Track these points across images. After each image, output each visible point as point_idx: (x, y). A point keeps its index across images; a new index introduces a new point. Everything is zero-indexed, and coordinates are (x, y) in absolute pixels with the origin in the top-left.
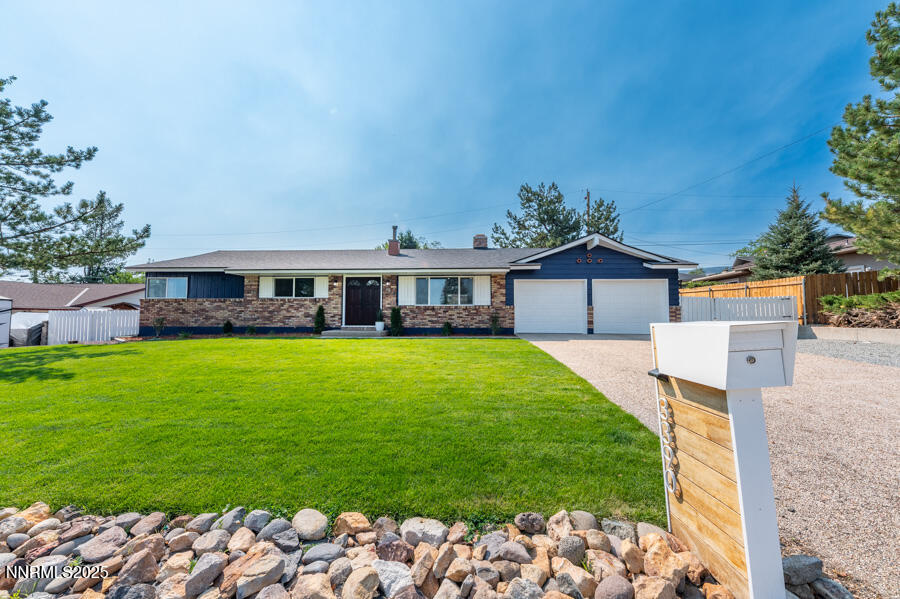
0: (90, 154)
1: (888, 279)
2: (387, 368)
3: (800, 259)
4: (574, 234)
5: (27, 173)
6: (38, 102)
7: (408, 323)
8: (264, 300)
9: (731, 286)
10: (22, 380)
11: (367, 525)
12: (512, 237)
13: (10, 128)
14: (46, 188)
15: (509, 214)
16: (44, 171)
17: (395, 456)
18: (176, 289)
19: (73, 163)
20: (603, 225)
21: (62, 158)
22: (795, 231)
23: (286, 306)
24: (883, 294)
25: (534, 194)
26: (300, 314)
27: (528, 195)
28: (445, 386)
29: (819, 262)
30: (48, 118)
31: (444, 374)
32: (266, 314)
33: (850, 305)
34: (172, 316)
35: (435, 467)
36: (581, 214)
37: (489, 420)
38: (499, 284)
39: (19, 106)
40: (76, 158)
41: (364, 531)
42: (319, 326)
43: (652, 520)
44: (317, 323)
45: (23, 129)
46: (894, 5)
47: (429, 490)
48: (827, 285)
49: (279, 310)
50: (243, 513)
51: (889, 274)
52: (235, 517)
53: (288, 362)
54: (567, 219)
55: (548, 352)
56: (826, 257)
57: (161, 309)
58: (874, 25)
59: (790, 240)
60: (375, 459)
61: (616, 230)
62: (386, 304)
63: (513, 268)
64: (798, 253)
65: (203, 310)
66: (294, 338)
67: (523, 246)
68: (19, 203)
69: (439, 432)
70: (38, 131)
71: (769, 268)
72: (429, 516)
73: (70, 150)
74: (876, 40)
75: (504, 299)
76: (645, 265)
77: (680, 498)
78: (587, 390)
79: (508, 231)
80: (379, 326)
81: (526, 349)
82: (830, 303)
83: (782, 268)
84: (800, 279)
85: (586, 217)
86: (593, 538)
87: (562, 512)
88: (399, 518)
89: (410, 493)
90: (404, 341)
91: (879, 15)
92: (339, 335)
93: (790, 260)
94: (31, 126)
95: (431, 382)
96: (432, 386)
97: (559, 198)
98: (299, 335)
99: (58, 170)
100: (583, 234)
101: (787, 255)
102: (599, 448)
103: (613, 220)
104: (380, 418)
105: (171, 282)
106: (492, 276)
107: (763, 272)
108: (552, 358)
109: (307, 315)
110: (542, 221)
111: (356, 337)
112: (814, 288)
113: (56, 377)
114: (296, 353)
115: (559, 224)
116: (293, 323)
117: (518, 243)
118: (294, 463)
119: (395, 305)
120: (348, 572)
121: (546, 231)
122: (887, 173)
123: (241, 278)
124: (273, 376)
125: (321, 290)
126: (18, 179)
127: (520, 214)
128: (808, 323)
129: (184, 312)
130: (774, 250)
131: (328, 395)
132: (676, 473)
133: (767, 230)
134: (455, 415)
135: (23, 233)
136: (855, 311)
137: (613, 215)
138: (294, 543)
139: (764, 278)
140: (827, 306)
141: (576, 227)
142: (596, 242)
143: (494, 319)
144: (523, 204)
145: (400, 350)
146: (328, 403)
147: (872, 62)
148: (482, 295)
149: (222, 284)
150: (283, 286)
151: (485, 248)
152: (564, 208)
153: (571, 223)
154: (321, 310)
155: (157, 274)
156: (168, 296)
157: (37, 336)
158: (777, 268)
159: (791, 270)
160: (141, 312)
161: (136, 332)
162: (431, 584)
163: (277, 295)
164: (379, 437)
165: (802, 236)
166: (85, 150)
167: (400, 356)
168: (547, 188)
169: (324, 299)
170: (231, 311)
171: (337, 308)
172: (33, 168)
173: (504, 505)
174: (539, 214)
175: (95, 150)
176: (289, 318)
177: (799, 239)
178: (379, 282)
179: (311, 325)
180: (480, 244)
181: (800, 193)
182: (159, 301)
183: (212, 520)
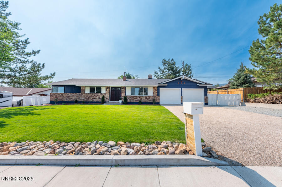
0: (38, 52)
1: (266, 89)
2: (124, 113)
3: (243, 83)
4: (179, 74)
5: (21, 57)
6: (26, 38)
7: (129, 101)
8: (87, 94)
9: (223, 91)
10: (27, 115)
11: (124, 144)
12: (160, 75)
13: (19, 46)
14: (26, 62)
15: (159, 68)
16: (25, 57)
17: (129, 132)
18: (61, 90)
19: (34, 54)
20: (187, 72)
21: (31, 53)
22: (241, 75)
23: (93, 96)
24: (264, 94)
25: (167, 62)
26: (97, 98)
27: (165, 62)
28: (140, 117)
29: (248, 84)
30: (29, 43)
31: (139, 114)
32: (87, 98)
33: (255, 97)
34: (60, 98)
35: (138, 134)
36: (181, 68)
37: (151, 125)
38: (155, 89)
39: (22, 40)
40: (34, 53)
41: (123, 145)
42: (103, 101)
43: (183, 143)
44: (102, 100)
45: (22, 46)
46: (265, 14)
47: (137, 138)
48: (250, 91)
49: (91, 97)
50: (97, 142)
51: (266, 88)
52: (96, 142)
53: (97, 111)
54: (176, 70)
55: (168, 109)
56: (250, 82)
57: (56, 96)
58: (259, 19)
59: (240, 78)
60: (124, 132)
61: (191, 73)
62: (122, 95)
63: (159, 85)
64: (242, 81)
65: (69, 96)
66: (96, 105)
67: (163, 77)
68: (22, 67)
69: (138, 127)
70: (26, 46)
71: (234, 86)
72: (137, 142)
73: (33, 51)
74: (260, 24)
75: (157, 94)
76: (198, 84)
77: (188, 138)
78: (176, 118)
79: (159, 73)
80: (120, 101)
81: (162, 108)
82: (250, 96)
83: (238, 86)
84: (242, 89)
85: (182, 69)
86: (170, 145)
87: (165, 141)
88: (130, 143)
89: (133, 138)
90: (128, 106)
91: (261, 17)
92: (109, 104)
93: (240, 83)
94: (24, 45)
95: (136, 116)
96: (137, 117)
97: (174, 63)
98: (97, 104)
99: (29, 56)
100: (181, 74)
101: (239, 82)
102: (175, 131)
103: (190, 70)
104: (124, 124)
105: (59, 88)
106: (153, 87)
107: (232, 87)
108: (169, 111)
109: (99, 98)
110: (169, 70)
111: (114, 105)
112: (246, 92)
113: (36, 115)
114: (98, 109)
115: (174, 71)
116: (95, 100)
117: (162, 77)
118: (106, 133)
119: (125, 96)
120: (121, 150)
121: (170, 73)
122: (261, 61)
123: (80, 87)
124: (94, 115)
125: (103, 91)
126: (19, 59)
127: (162, 68)
128: (244, 102)
129: (63, 97)
130: (236, 80)
131: (110, 119)
132: (187, 132)
133: (234, 74)
134: (142, 124)
135: (22, 75)
136: (257, 98)
137: (190, 69)
138: (110, 146)
139: (233, 88)
140: (249, 97)
141: (179, 72)
142: (183, 78)
143: (154, 100)
144: (163, 65)
145: (127, 108)
146: (110, 121)
147: (259, 30)
148: (150, 93)
149: (75, 89)
150: (92, 90)
151: (152, 79)
152: (176, 66)
153: (178, 71)
154: (103, 97)
155: (55, 86)
156: (59, 92)
157: (20, 104)
158: (236, 85)
159: (240, 86)
160: (51, 97)
161: (49, 103)
162: (138, 152)
163: (90, 92)
164: (124, 128)
165: (244, 76)
166: (37, 51)
167: (127, 110)
168: (170, 60)
169: (104, 94)
170: (77, 97)
171: (108, 96)
172: (23, 56)
173: (153, 141)
174: (168, 68)
175: (40, 50)
176: (94, 99)
177: (243, 77)
178: (120, 89)
179: (101, 101)
180: (150, 77)
181: (243, 64)
182: (56, 94)
183: (91, 143)
